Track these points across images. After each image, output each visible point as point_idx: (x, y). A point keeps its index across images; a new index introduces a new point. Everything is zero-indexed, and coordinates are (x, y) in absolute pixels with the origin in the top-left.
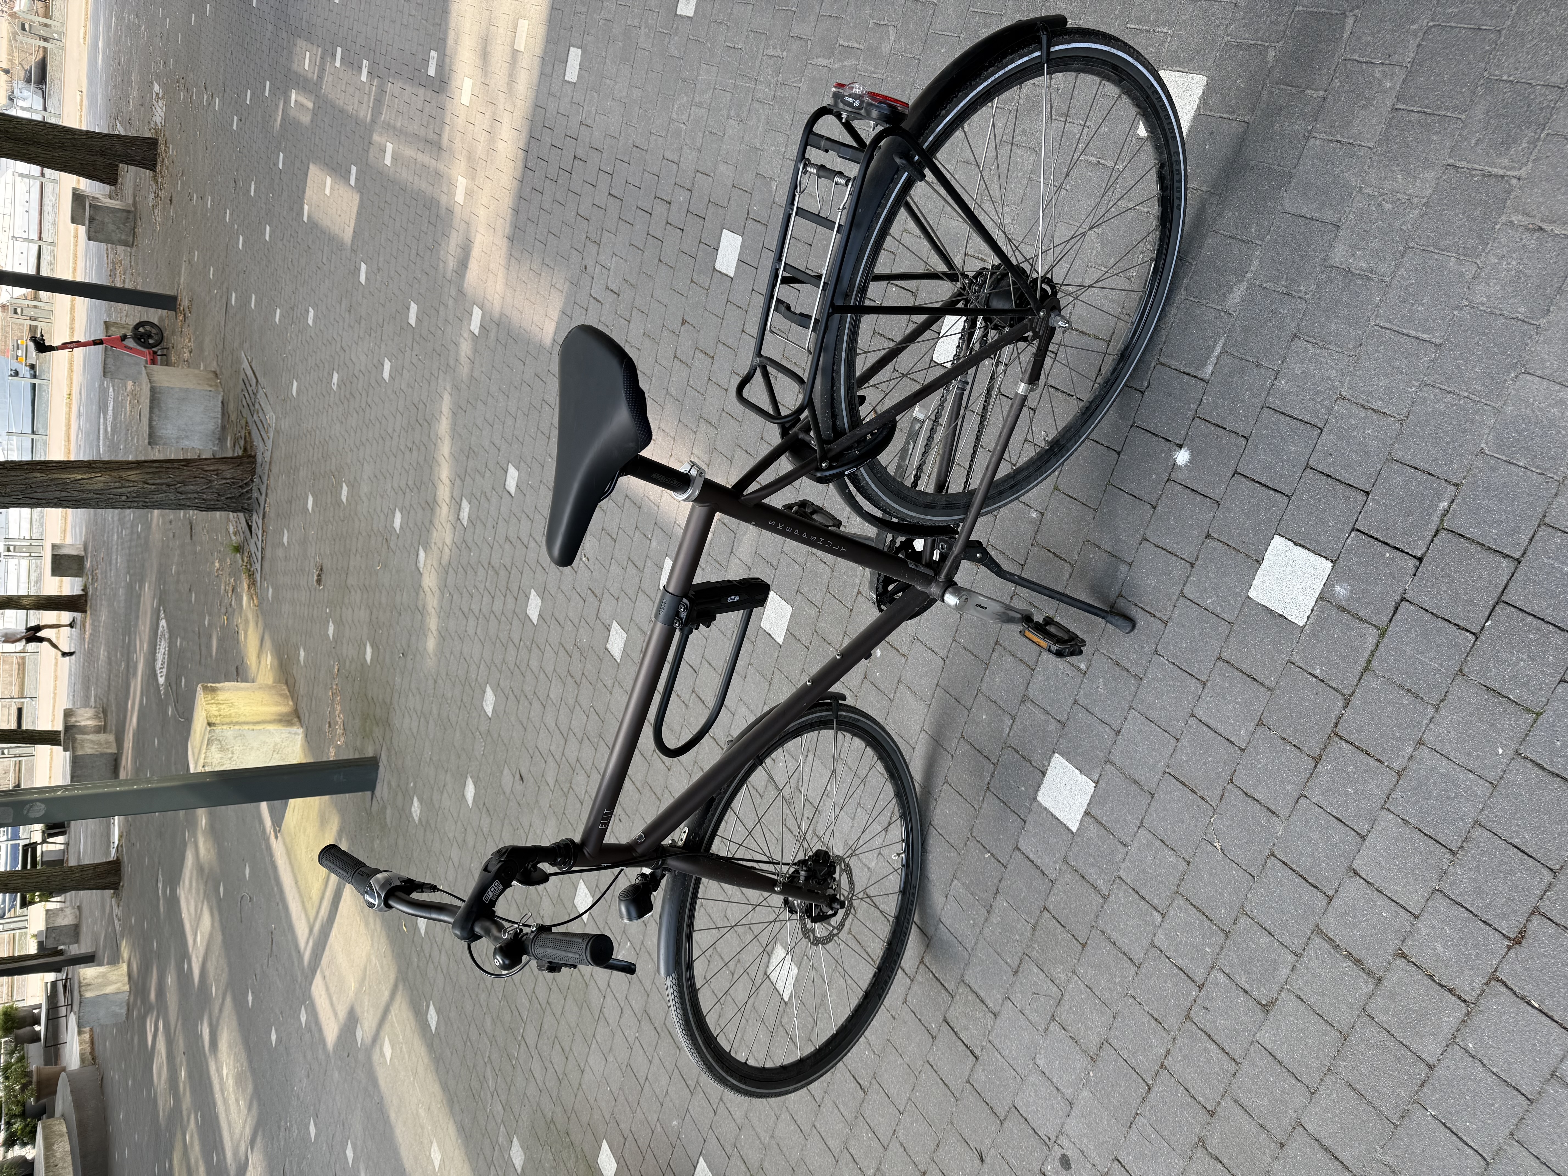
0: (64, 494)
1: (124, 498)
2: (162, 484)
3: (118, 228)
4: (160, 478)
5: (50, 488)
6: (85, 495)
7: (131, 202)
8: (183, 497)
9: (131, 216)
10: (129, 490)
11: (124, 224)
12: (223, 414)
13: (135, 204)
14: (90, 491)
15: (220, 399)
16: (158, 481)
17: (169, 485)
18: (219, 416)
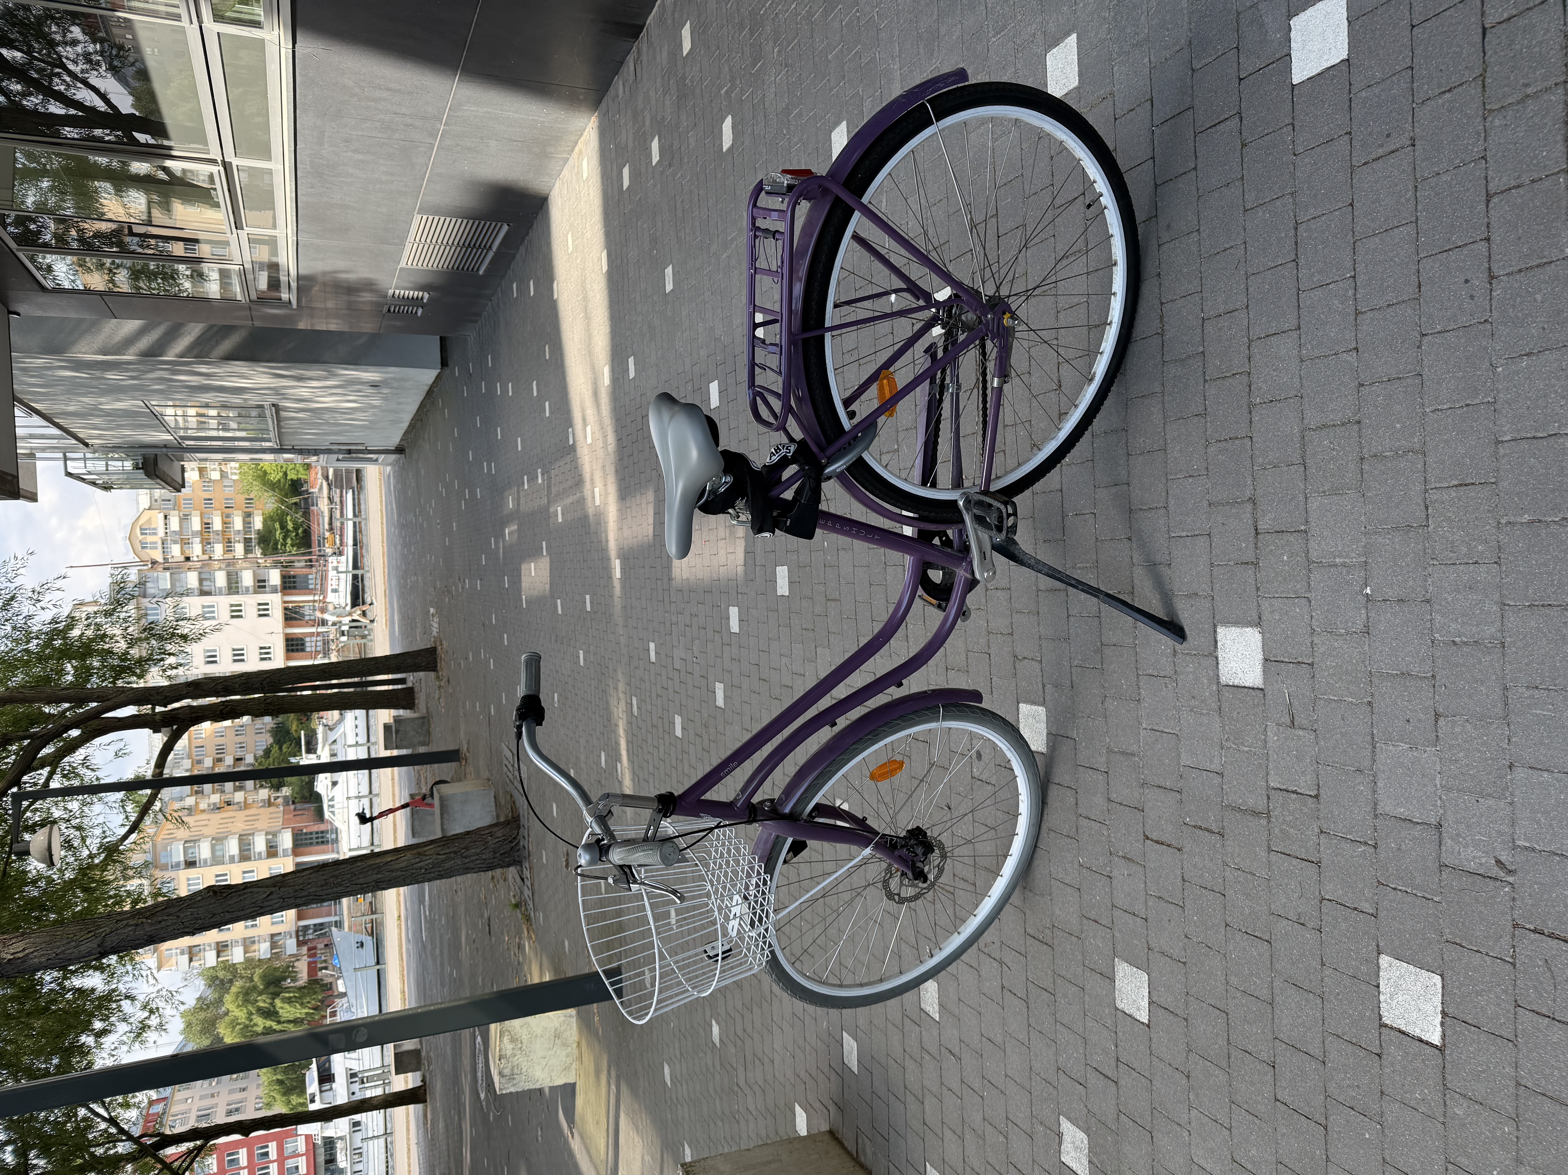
0: (379, 876)
1: (423, 871)
2: (450, 853)
3: (417, 733)
4: (448, 848)
5: (370, 873)
6: (394, 874)
7: (425, 711)
8: (468, 860)
9: (426, 720)
10: (427, 862)
11: (421, 728)
12: (496, 805)
13: (428, 712)
14: (398, 869)
15: (493, 794)
16: (447, 851)
17: (455, 853)
18: (494, 809)
